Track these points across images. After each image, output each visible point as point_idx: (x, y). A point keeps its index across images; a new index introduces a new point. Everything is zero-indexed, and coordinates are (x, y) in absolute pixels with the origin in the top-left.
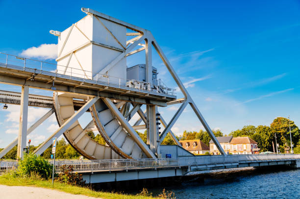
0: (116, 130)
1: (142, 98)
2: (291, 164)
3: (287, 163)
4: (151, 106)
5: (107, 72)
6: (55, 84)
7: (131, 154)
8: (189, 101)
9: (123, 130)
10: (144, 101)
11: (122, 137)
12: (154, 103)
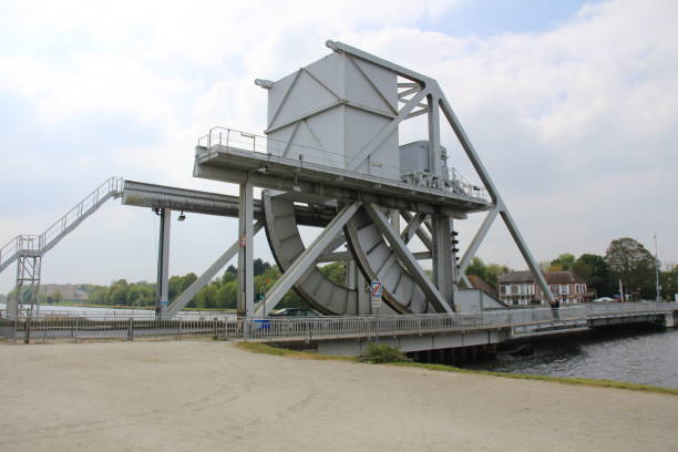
0: (385, 262)
1: (429, 204)
2: (657, 321)
3: (650, 319)
4: (439, 218)
5: (369, 157)
6: (299, 181)
7: (409, 305)
8: (499, 208)
9: (396, 262)
10: (432, 211)
11: (394, 275)
12: (448, 212)
